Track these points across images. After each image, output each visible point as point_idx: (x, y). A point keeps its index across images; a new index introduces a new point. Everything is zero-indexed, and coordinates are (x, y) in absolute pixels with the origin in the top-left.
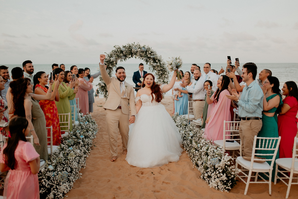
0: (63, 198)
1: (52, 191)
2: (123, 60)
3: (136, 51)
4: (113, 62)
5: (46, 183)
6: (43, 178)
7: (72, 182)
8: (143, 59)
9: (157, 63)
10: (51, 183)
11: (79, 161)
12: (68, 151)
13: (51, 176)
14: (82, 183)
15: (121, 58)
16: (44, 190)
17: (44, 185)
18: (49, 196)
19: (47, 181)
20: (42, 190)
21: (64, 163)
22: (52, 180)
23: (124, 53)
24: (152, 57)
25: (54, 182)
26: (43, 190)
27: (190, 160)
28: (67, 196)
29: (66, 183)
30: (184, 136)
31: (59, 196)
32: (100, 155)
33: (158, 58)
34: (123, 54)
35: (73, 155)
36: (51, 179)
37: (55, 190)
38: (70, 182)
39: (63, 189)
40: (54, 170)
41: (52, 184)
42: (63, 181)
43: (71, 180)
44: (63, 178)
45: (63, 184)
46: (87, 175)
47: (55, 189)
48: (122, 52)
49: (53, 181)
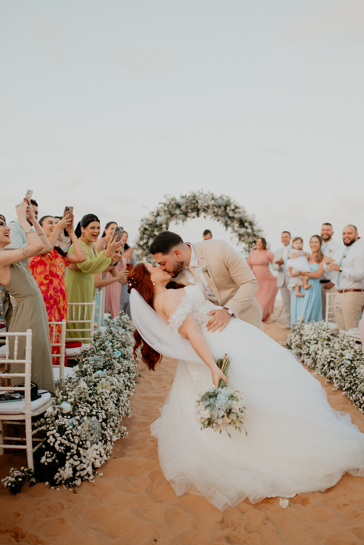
0: (92, 477)
1: (68, 460)
2: (181, 222)
3: (206, 205)
4: (161, 225)
5: (56, 440)
6: (48, 428)
7: (109, 443)
8: (219, 220)
9: (247, 228)
10: (66, 442)
11: (118, 400)
12: (96, 378)
13: (66, 426)
14: (129, 447)
15: (177, 217)
16: (49, 458)
17: (52, 444)
18: (61, 472)
19: (58, 435)
20: (46, 456)
21: (90, 400)
22: (68, 434)
23: (183, 208)
24: (236, 216)
25: (72, 440)
26: (50, 456)
27: (355, 407)
28: (101, 474)
29: (97, 444)
30: (329, 360)
31: (83, 473)
32: (154, 393)
33: (250, 218)
34: (181, 210)
35: (106, 387)
36: (66, 432)
37: (76, 457)
38: (106, 442)
39: (92, 457)
40: (72, 413)
41: (68, 445)
42: (91, 439)
43: (109, 439)
44: (92, 432)
45: (92, 445)
46: (137, 432)
47: (74, 455)
48: (179, 206)
49: (71, 438)
